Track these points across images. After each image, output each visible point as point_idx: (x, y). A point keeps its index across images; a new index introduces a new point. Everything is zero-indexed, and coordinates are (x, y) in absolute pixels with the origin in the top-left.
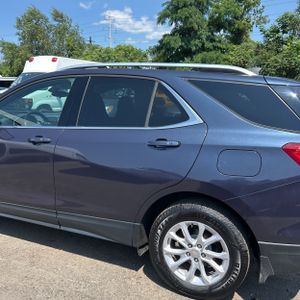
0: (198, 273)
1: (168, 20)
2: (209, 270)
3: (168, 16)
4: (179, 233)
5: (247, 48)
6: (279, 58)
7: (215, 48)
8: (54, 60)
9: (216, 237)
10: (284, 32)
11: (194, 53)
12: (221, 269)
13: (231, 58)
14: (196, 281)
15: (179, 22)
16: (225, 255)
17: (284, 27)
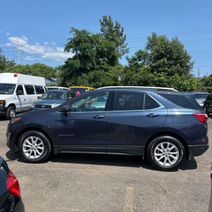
0: (167, 162)
1: (71, 50)
2: (172, 159)
3: (71, 47)
4: (160, 147)
5: (119, 68)
6: (138, 75)
7: (100, 68)
8: (15, 76)
9: (174, 147)
10: (139, 60)
11: (88, 71)
12: (176, 158)
13: (111, 75)
14: (167, 165)
15: (78, 52)
16: (177, 153)
17: (139, 57)
